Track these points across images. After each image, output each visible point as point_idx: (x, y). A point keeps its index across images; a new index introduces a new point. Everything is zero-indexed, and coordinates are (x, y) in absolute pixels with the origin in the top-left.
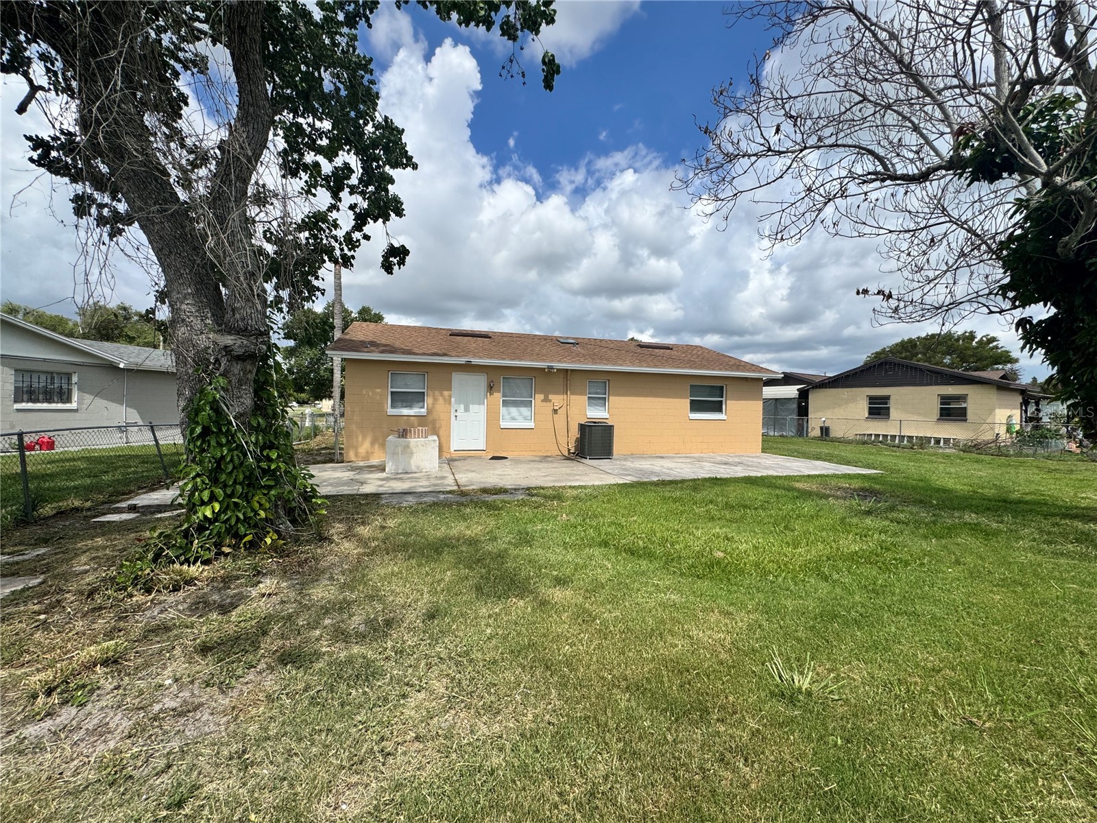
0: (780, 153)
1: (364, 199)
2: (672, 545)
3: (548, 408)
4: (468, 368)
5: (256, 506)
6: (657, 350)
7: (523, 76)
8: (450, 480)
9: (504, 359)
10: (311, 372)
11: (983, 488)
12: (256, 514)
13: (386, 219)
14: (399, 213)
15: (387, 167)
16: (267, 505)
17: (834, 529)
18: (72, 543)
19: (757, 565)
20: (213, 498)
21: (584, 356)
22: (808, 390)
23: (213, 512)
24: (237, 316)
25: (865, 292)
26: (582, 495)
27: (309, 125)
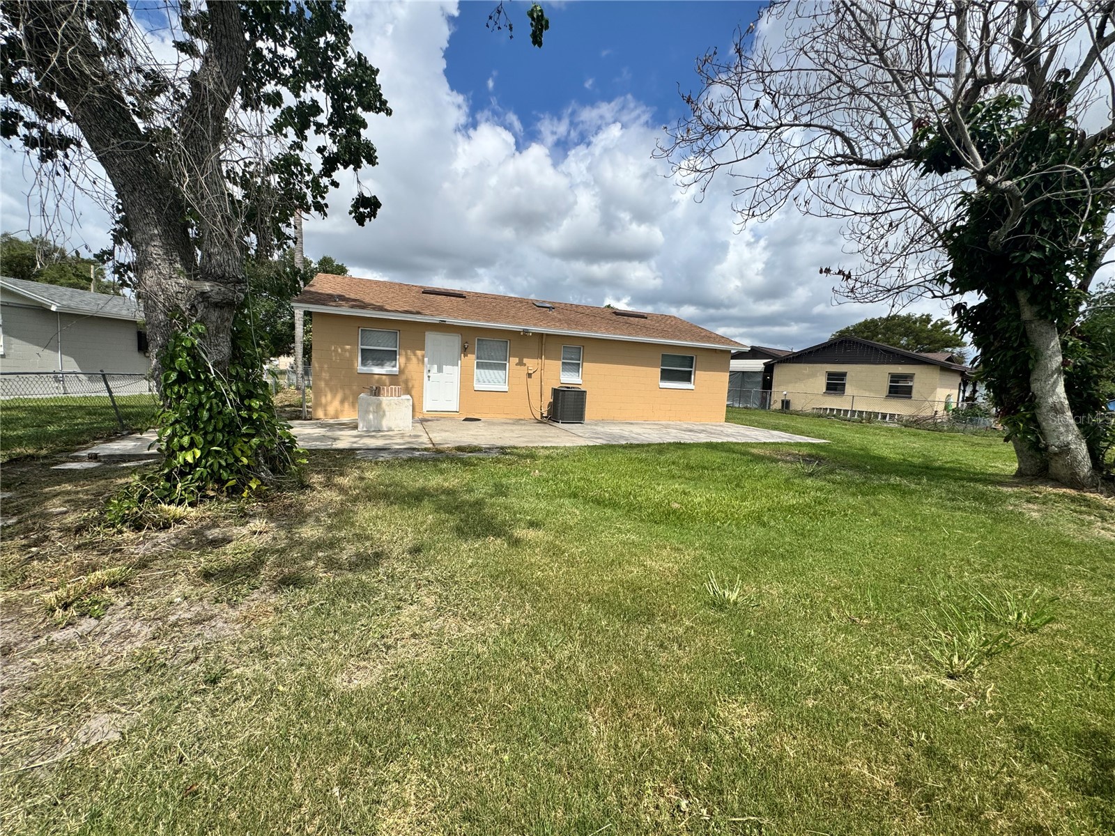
0: (757, 128)
1: (334, 142)
2: (635, 497)
3: (522, 371)
4: (442, 327)
5: (238, 453)
6: (632, 319)
7: (511, 29)
8: (424, 439)
9: (479, 320)
10: (267, 325)
11: (913, 456)
12: (237, 460)
13: (358, 166)
14: (372, 161)
15: (359, 110)
16: (249, 453)
17: (778, 487)
18: (37, 488)
19: (707, 514)
20: (192, 444)
21: (560, 320)
22: (773, 365)
23: (194, 457)
24: (213, 261)
25: (828, 271)
26: (554, 455)
27: (270, 51)
